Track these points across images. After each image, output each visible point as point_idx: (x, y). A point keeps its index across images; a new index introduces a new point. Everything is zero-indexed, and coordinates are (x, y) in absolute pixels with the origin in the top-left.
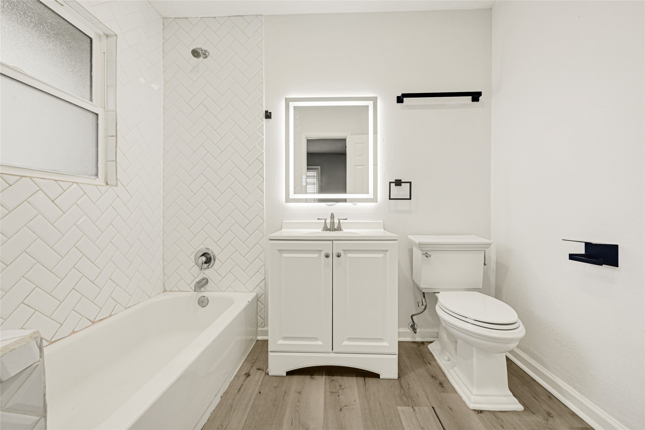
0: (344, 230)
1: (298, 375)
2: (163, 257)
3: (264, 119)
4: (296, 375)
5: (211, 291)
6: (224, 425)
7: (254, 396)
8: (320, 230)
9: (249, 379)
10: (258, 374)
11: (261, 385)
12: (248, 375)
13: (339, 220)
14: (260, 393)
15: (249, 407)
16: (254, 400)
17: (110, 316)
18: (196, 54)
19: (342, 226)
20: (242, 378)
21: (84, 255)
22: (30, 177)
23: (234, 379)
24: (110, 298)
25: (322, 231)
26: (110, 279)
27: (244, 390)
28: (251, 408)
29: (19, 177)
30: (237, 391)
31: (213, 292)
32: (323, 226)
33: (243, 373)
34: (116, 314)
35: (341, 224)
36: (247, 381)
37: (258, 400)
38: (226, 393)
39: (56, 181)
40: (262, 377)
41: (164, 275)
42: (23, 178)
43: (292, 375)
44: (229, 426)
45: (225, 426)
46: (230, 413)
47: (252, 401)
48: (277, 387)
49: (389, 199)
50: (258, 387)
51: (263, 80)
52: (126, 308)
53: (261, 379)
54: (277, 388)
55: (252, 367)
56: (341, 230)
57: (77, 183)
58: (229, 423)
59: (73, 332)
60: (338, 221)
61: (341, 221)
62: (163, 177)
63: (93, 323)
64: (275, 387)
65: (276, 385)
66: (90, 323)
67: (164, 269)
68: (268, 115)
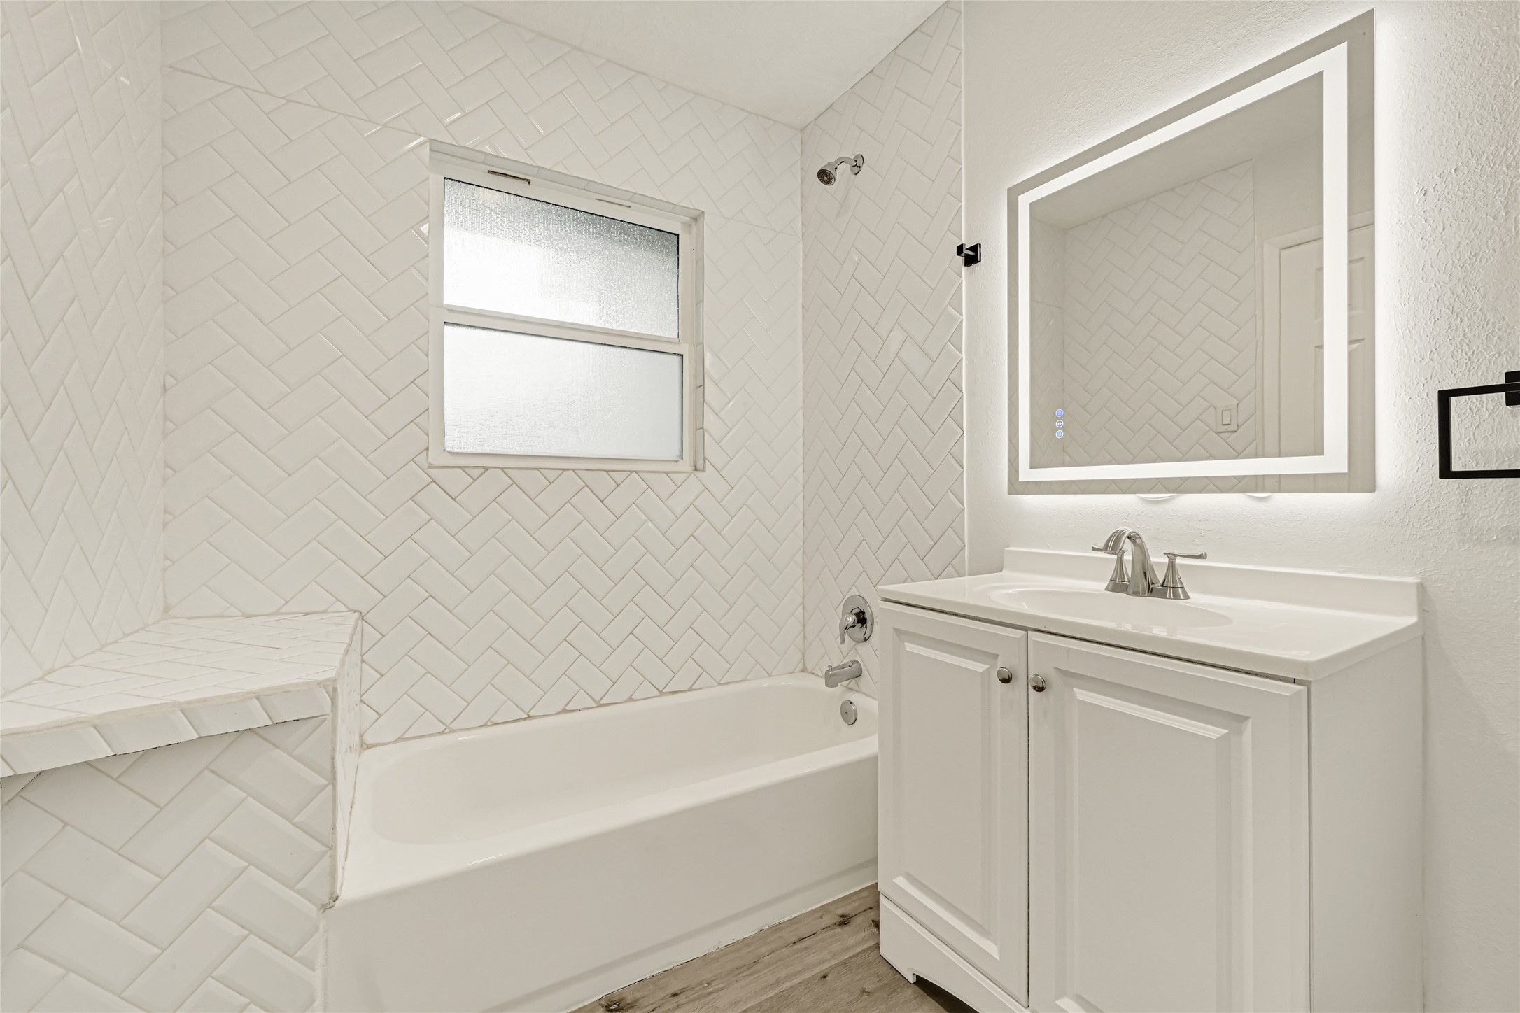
0: (1196, 598)
1: (941, 1005)
2: (803, 603)
3: (964, 268)
4: (937, 1001)
5: (867, 695)
6: (713, 985)
7: (807, 975)
8: (1102, 586)
9: (839, 930)
10: (863, 934)
11: (844, 963)
12: (845, 921)
13: (1172, 557)
14: (825, 977)
15: (777, 990)
16: (800, 983)
17: (691, 689)
18: (826, 178)
19: (1186, 580)
20: (828, 920)
21: (647, 583)
22: (574, 470)
23: (814, 911)
24: (690, 660)
25: (1106, 589)
26: (691, 627)
27: (807, 948)
28: (777, 994)
29: (561, 471)
30: (794, 939)
31: (868, 698)
32: (1109, 571)
33: (841, 911)
34: (700, 689)
35: (1181, 573)
36: (830, 933)
37: (806, 988)
38: (775, 928)
39: (606, 471)
40: (866, 946)
41: (805, 637)
42: (566, 472)
43: (928, 994)
44: (715, 995)
45: (710, 990)
46: (742, 972)
47: (795, 981)
48: (868, 993)
49: (1442, 476)
50: (834, 962)
51: (961, 164)
52: (719, 684)
53: (859, 949)
54: (865, 996)
55: (871, 908)
56: (1176, 596)
57: (636, 472)
58: (721, 989)
59: (630, 699)
60: (1166, 560)
61: (1179, 561)
62: (804, 444)
63: (662, 693)
64: (864, 991)
65: (869, 986)
66: (657, 693)
67: (804, 626)
68: (971, 256)
